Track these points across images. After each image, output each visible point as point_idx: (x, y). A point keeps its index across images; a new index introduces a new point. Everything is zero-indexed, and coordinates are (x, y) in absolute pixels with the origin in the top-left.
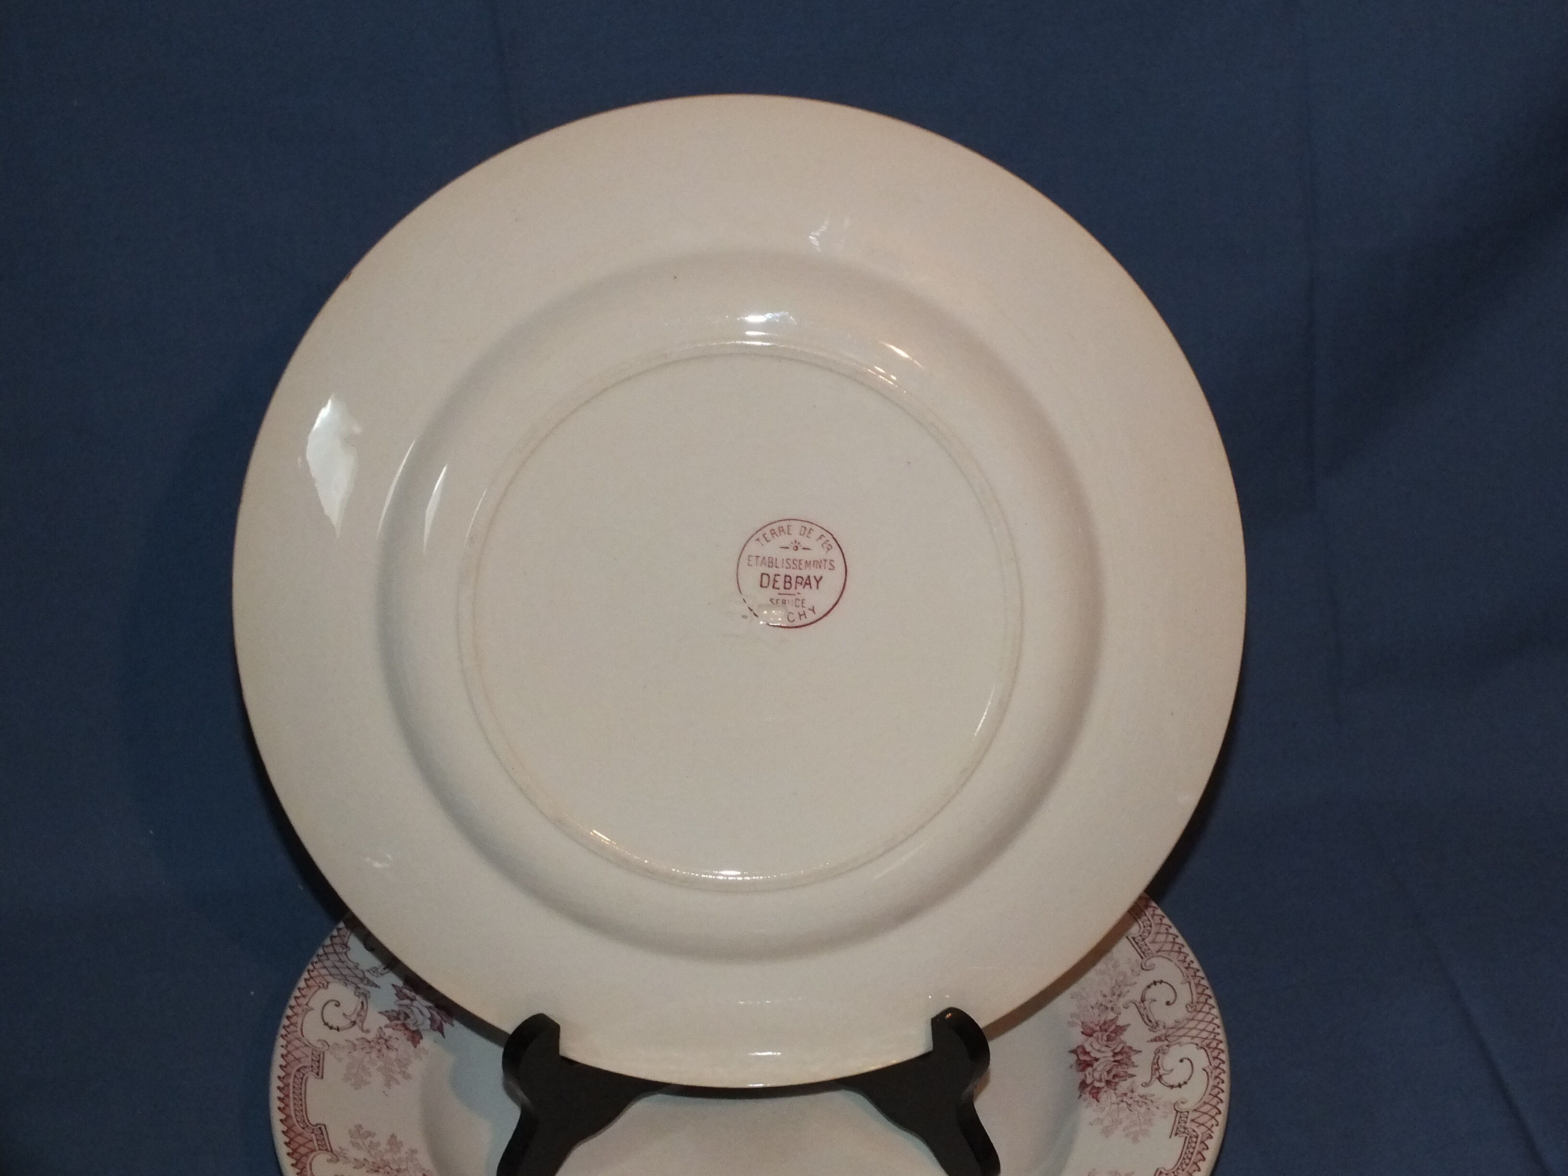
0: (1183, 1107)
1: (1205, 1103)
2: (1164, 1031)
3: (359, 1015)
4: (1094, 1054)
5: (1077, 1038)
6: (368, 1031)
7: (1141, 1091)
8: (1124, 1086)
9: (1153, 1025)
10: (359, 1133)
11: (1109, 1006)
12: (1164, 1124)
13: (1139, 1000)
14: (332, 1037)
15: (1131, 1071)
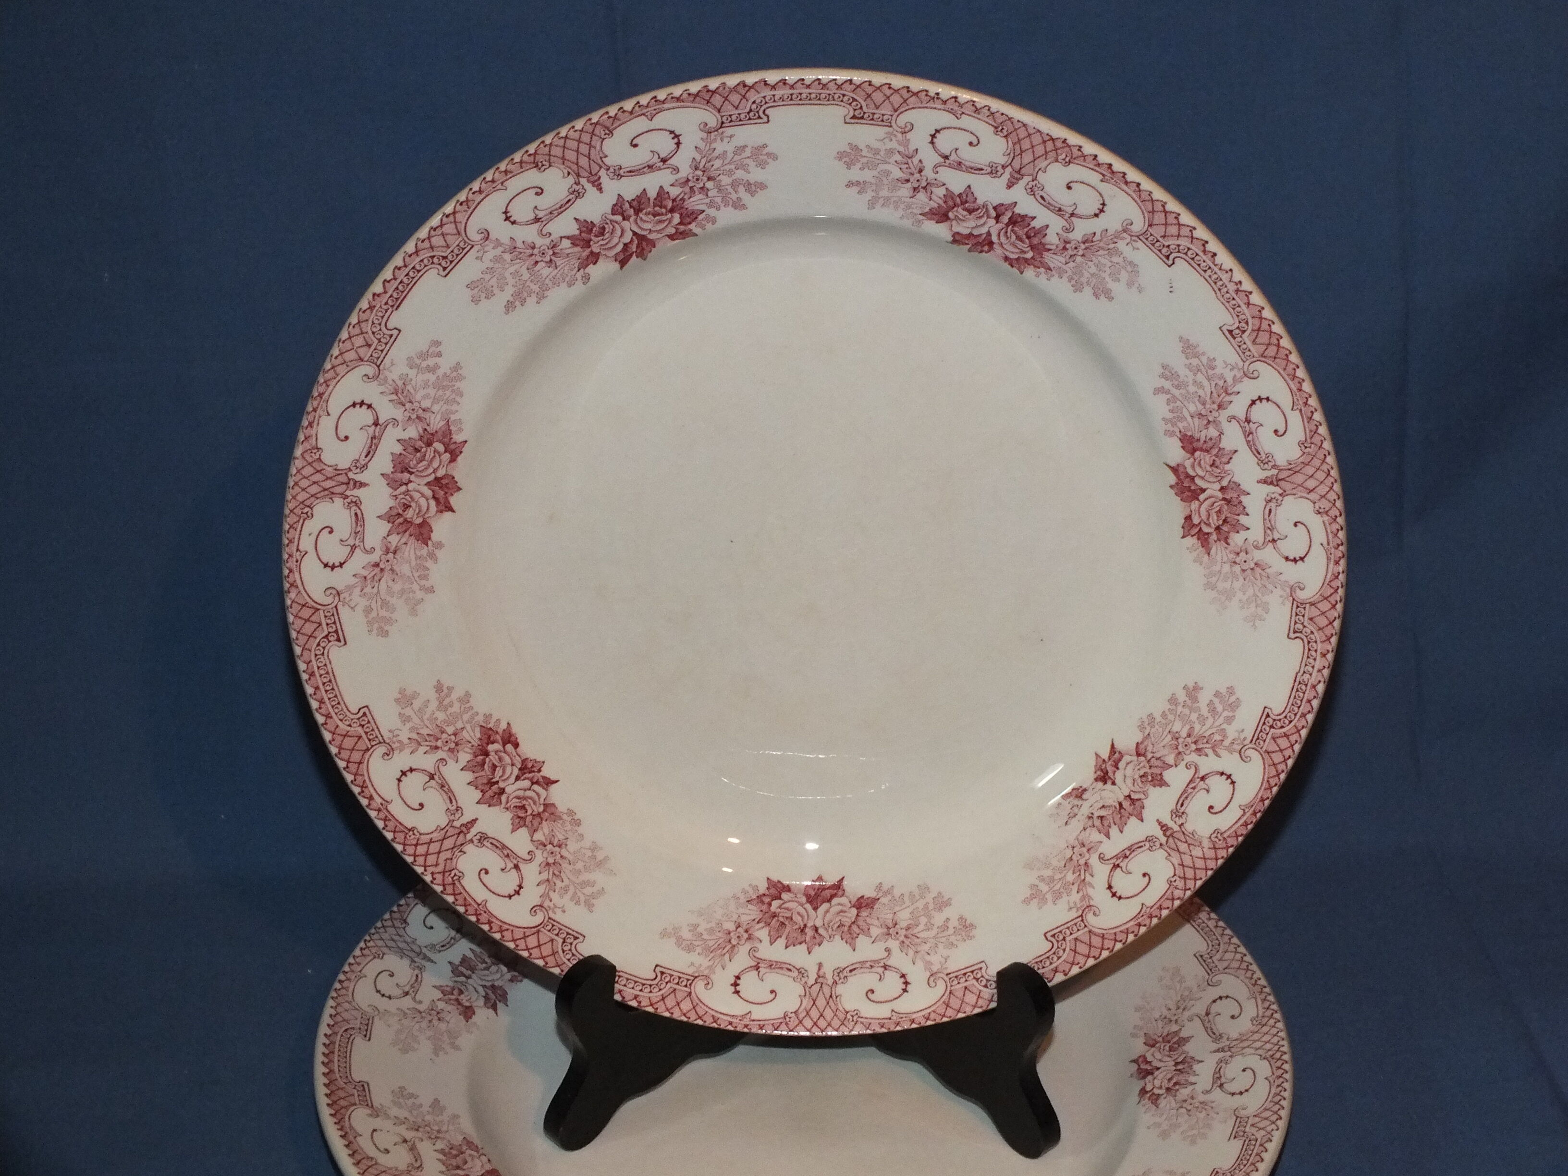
0: (1243, 1113)
1: (1266, 1110)
2: (1228, 1043)
3: (412, 986)
4: (1156, 1063)
5: (1139, 1047)
6: (420, 1002)
7: (1202, 1098)
8: (1184, 1092)
9: (1217, 1037)
10: (401, 1094)
11: (1174, 1018)
12: (1222, 1128)
13: (1204, 1013)
14: (383, 1004)
15: (1192, 1079)
